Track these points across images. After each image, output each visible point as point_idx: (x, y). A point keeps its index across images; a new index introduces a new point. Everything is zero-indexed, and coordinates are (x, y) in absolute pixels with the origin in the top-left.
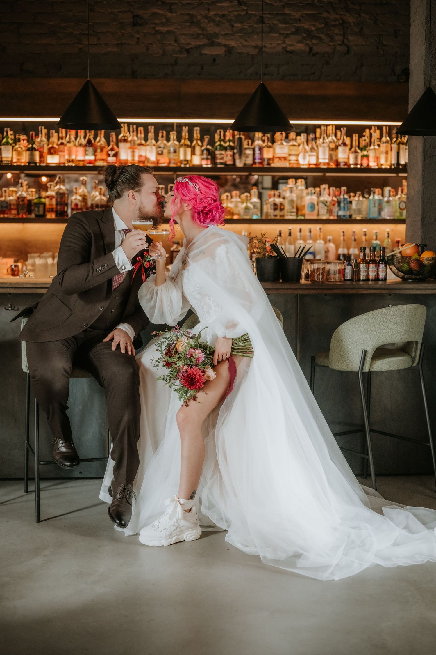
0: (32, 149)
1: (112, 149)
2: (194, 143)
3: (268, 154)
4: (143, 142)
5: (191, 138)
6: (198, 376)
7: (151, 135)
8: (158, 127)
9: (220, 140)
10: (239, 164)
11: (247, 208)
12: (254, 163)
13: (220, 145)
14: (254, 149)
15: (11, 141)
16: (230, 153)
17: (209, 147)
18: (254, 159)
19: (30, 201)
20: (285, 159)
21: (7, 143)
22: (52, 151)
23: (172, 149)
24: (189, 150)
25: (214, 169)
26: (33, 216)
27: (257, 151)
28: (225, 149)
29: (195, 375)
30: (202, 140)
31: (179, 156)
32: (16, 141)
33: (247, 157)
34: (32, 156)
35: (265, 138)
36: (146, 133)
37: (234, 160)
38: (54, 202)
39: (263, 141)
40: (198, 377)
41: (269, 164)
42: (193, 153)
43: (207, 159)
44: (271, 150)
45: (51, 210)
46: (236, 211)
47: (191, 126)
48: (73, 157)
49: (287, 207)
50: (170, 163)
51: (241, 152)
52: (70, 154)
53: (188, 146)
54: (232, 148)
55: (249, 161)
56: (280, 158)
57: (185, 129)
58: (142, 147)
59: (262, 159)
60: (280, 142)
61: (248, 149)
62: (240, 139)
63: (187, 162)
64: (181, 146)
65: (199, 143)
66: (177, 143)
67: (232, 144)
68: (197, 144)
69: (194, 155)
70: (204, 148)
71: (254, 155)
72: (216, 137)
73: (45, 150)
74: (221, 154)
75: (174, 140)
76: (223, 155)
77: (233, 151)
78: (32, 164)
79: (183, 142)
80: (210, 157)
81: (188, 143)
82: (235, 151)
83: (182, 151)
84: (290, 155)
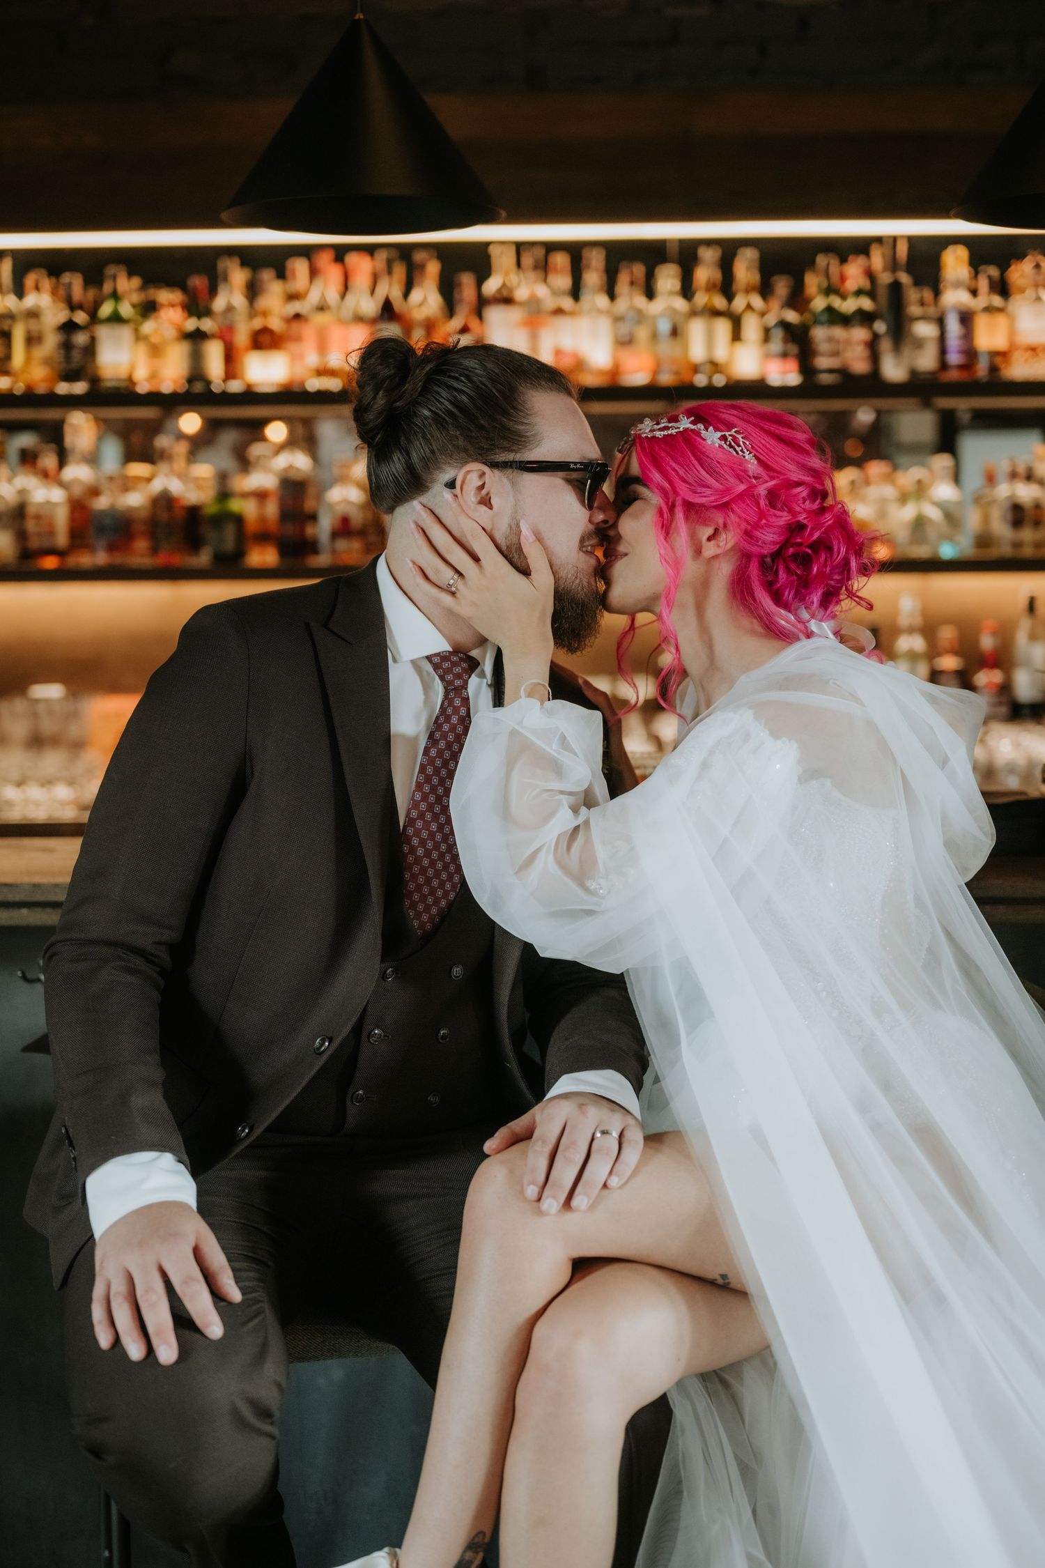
0: (196, 338)
1: (465, 330)
2: (739, 303)
3: (989, 337)
4: (567, 303)
5: (727, 287)
7: (593, 278)
8: (618, 254)
9: (830, 290)
10: (893, 370)
11: (919, 523)
12: (944, 365)
13: (830, 310)
14: (941, 322)
15: (126, 310)
16: (860, 334)
17: (792, 316)
18: (943, 351)
19: (194, 512)
21: (116, 319)
22: (264, 340)
23: (664, 326)
24: (723, 327)
25: (810, 388)
26: (203, 559)
27: (954, 327)
28: (844, 320)
30: (765, 290)
31: (686, 348)
32: (149, 309)
33: (919, 344)
34: (197, 358)
35: (983, 284)
36: (578, 271)
37: (875, 357)
38: (272, 509)
39: (974, 293)
41: (994, 369)
42: (736, 336)
43: (784, 355)
44: (1001, 320)
45: (263, 537)
46: (882, 528)
47: (729, 249)
48: (333, 359)
50: (656, 372)
51: (899, 332)
52: (322, 348)
53: (716, 313)
55: (927, 361)
56: (1033, 349)
57: (709, 255)
58: (563, 322)
59: (971, 353)
60: (1030, 293)
61: (923, 318)
62: (896, 287)
63: (715, 366)
64: (694, 313)
65: (757, 301)
66: (680, 304)
67: (866, 304)
68: (749, 307)
69: (738, 345)
70: (771, 319)
71: (942, 339)
72: (812, 282)
73: (242, 337)
74: (831, 339)
75: (671, 293)
76: (838, 342)
77: (870, 327)
78: (198, 387)
79: (701, 299)
80: (793, 349)
81: (719, 302)
82: (880, 327)
83: (697, 330)
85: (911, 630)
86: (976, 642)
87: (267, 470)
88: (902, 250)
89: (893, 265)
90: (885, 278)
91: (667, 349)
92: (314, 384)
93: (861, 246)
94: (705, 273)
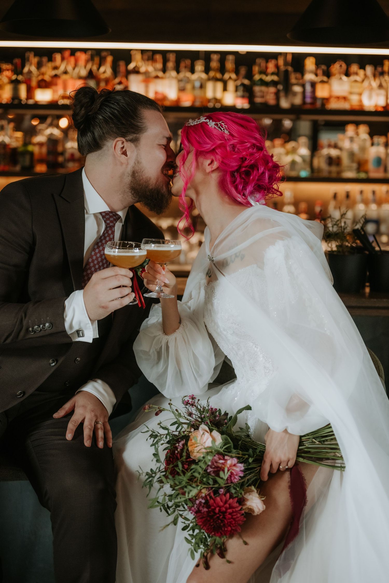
0: (16, 82)
1: (120, 83)
2: (226, 76)
3: (322, 92)
4: (160, 74)
5: (222, 70)
6: (230, 514)
7: (170, 65)
8: (180, 55)
9: (261, 72)
10: (285, 104)
11: (293, 163)
12: (304, 103)
13: (261, 80)
14: (303, 86)
16: (272, 90)
17: (246, 82)
18: (304, 97)
19: (14, 150)
20: (345, 98)
22: (42, 84)
23: (197, 84)
24: (220, 85)
25: (252, 110)
26: (18, 168)
27: (308, 88)
28: (266, 84)
29: (224, 513)
30: (237, 72)
31: (205, 93)
33: (295, 95)
34: (16, 91)
35: (320, 72)
36: (165, 61)
37: (278, 99)
38: (44, 150)
39: (316, 75)
40: (230, 516)
41: (323, 105)
42: (225, 89)
43: (243, 97)
44: (326, 86)
45: (41, 161)
47: (224, 54)
49: (345, 161)
50: (194, 102)
51: (288, 90)
52: (65, 88)
53: (217, 80)
55: (298, 101)
56: (338, 98)
57: (215, 57)
58: (158, 81)
59: (314, 98)
60: (337, 76)
61: (297, 84)
62: (286, 72)
63: (217, 100)
64: (209, 79)
65: (234, 76)
66: (204, 76)
67: (275, 78)
68: (230, 78)
69: (225, 92)
70: (239, 83)
71: (304, 92)
72: (256, 69)
73: (34, 83)
74: (261, 91)
75: (201, 71)
76: (264, 92)
77: (276, 87)
78: (16, 102)
79: (212, 74)
80: (247, 94)
81: (219, 75)
82: (280, 87)
83: (210, 86)
84: (351, 93)
85: (289, 204)
86: (313, 209)
87: (43, 135)
88: (289, 58)
89: (286, 64)
90: (283, 68)
91: (198, 93)
92: (61, 102)
93: (275, 56)
94: (214, 64)
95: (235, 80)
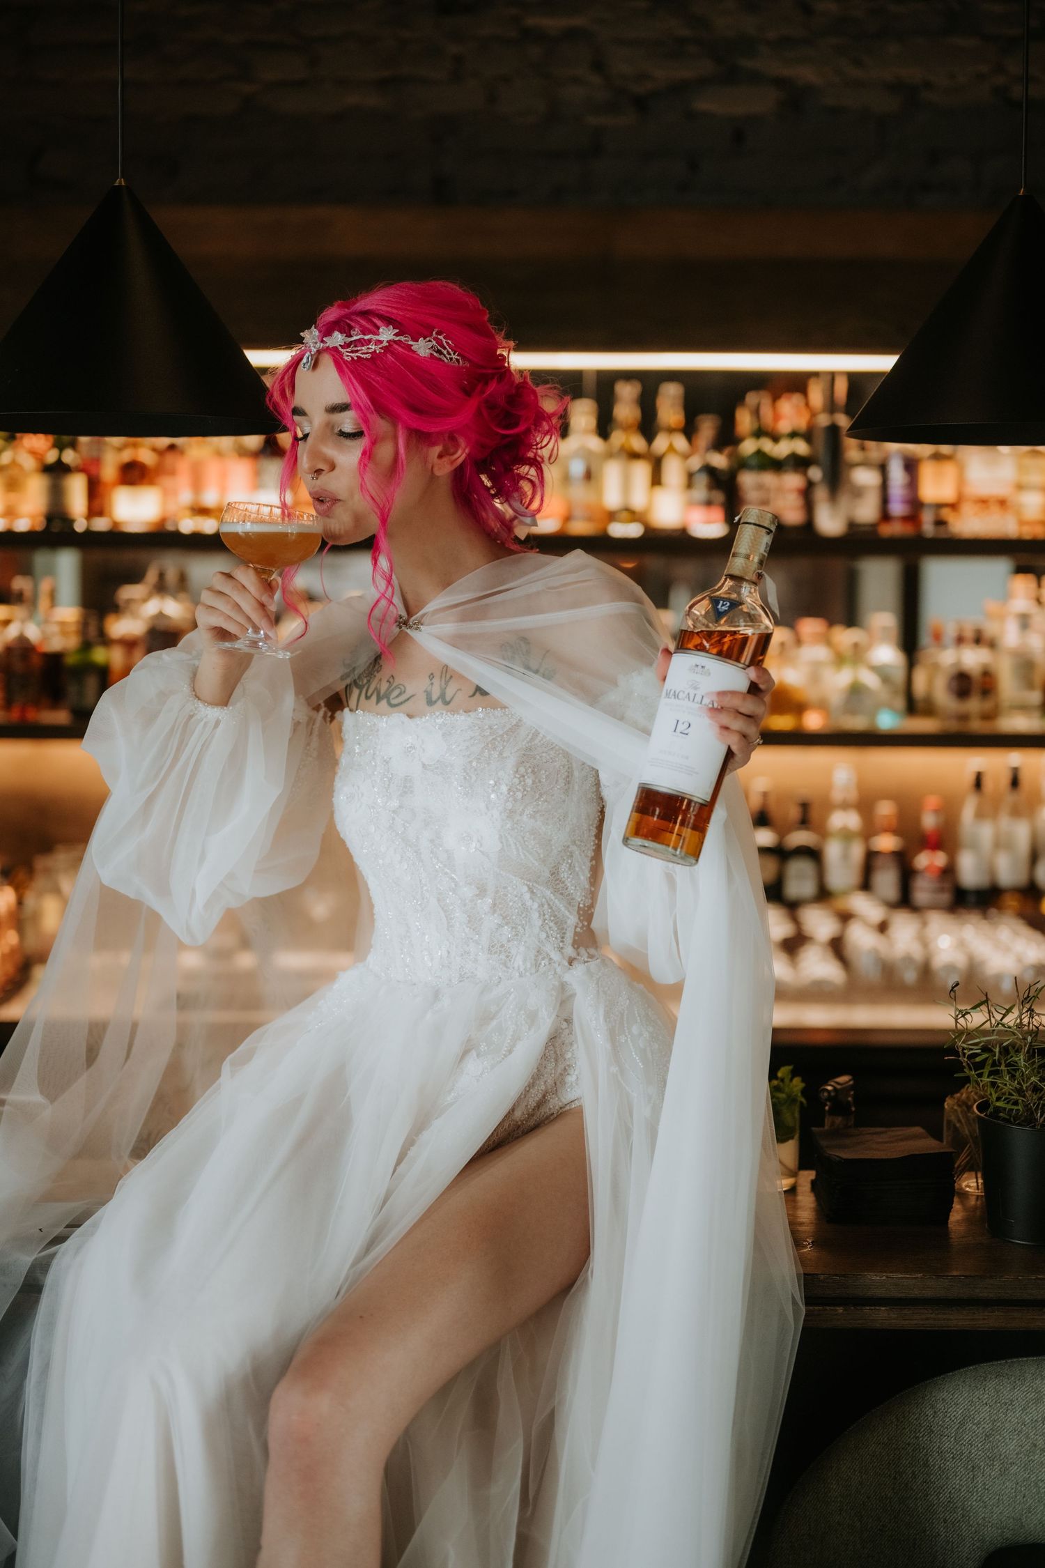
0: (57, 471)
2: (661, 443)
3: (935, 487)
5: (648, 426)
9: (759, 433)
10: (829, 522)
11: (856, 690)
12: (885, 516)
13: (759, 453)
14: (883, 469)
16: (793, 481)
17: (719, 461)
18: (885, 500)
19: (55, 659)
20: (1002, 503)
22: (134, 474)
23: (577, 468)
24: (641, 471)
26: (62, 714)
28: (777, 466)
30: (689, 430)
31: (599, 491)
33: (858, 493)
34: (57, 494)
37: (809, 507)
41: (940, 523)
42: (656, 479)
43: (709, 503)
44: (949, 469)
46: (811, 694)
47: (650, 382)
48: (210, 498)
49: (1008, 686)
50: (568, 519)
51: (836, 478)
53: (634, 456)
54: (799, 463)
55: (867, 511)
56: (983, 502)
57: (627, 393)
59: (915, 504)
61: (865, 464)
62: (833, 430)
63: (632, 515)
64: (610, 455)
65: (680, 442)
66: (595, 443)
67: (801, 447)
68: (671, 448)
69: (657, 489)
70: (696, 463)
71: (884, 486)
72: (744, 420)
73: (109, 471)
74: (760, 487)
75: (586, 432)
76: (768, 490)
77: (805, 473)
78: (56, 528)
79: (618, 438)
80: (719, 496)
81: (638, 443)
82: (815, 473)
83: (612, 474)
84: (1020, 487)
85: (845, 806)
86: (917, 819)
87: (135, 615)
88: (841, 388)
89: (831, 407)
90: (823, 420)
91: (579, 493)
92: (188, 525)
93: (797, 383)
94: (626, 410)
95: (686, 457)
